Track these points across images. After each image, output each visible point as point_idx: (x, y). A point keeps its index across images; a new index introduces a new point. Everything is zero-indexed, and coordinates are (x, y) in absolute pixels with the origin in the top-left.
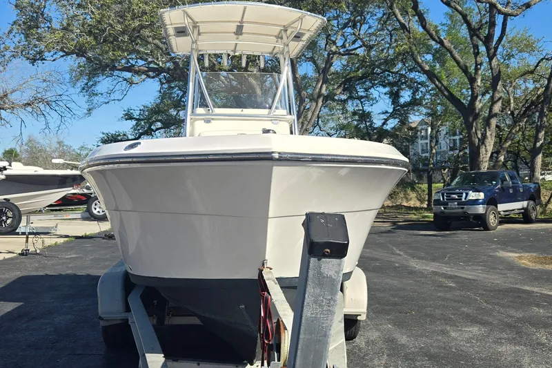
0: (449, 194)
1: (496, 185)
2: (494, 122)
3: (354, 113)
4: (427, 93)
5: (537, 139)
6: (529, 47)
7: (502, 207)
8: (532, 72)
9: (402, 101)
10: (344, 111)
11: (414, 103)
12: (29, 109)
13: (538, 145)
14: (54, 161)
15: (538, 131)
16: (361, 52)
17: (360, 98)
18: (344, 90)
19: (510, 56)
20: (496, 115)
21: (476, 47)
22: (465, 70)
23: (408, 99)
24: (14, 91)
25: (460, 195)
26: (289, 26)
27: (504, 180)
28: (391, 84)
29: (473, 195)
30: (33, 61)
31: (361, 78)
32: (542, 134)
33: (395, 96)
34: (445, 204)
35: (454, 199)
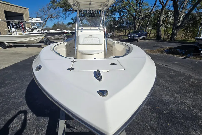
0: (131, 35)
1: (140, 33)
2: (139, 20)
3: (113, 18)
4: (126, 14)
5: (148, 23)
7: (141, 37)
8: (147, 10)
9: (121, 15)
10: (111, 17)
11: (124, 16)
12: (56, 18)
13: (148, 25)
14: (58, 29)
15: (148, 22)
16: (115, 6)
17: (114, 15)
18: (111, 13)
20: (140, 19)
21: (137, 5)
22: (135, 10)
23: (123, 15)
24: (53, 14)
25: (133, 35)
26: (104, 2)
27: (142, 32)
28: (120, 12)
29: (136, 35)
30: (54, 9)
31: (114, 11)
33: (120, 14)
34: (130, 37)
35: (132, 36)
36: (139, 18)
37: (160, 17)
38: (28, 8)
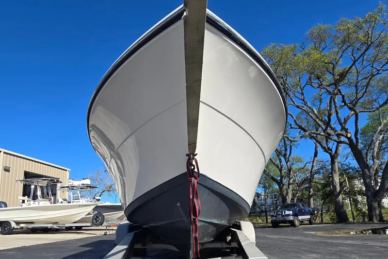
0: (277, 212)
1: (296, 208)
2: (291, 186)
6: (300, 160)
7: (300, 218)
8: (303, 168)
13: (311, 194)
19: (293, 164)
20: (291, 184)
21: (280, 159)
25: (282, 212)
27: (299, 206)
29: (287, 212)
32: (311, 190)
34: (276, 216)
35: (280, 214)
36: (289, 182)
37: (332, 177)
38: (70, 170)
